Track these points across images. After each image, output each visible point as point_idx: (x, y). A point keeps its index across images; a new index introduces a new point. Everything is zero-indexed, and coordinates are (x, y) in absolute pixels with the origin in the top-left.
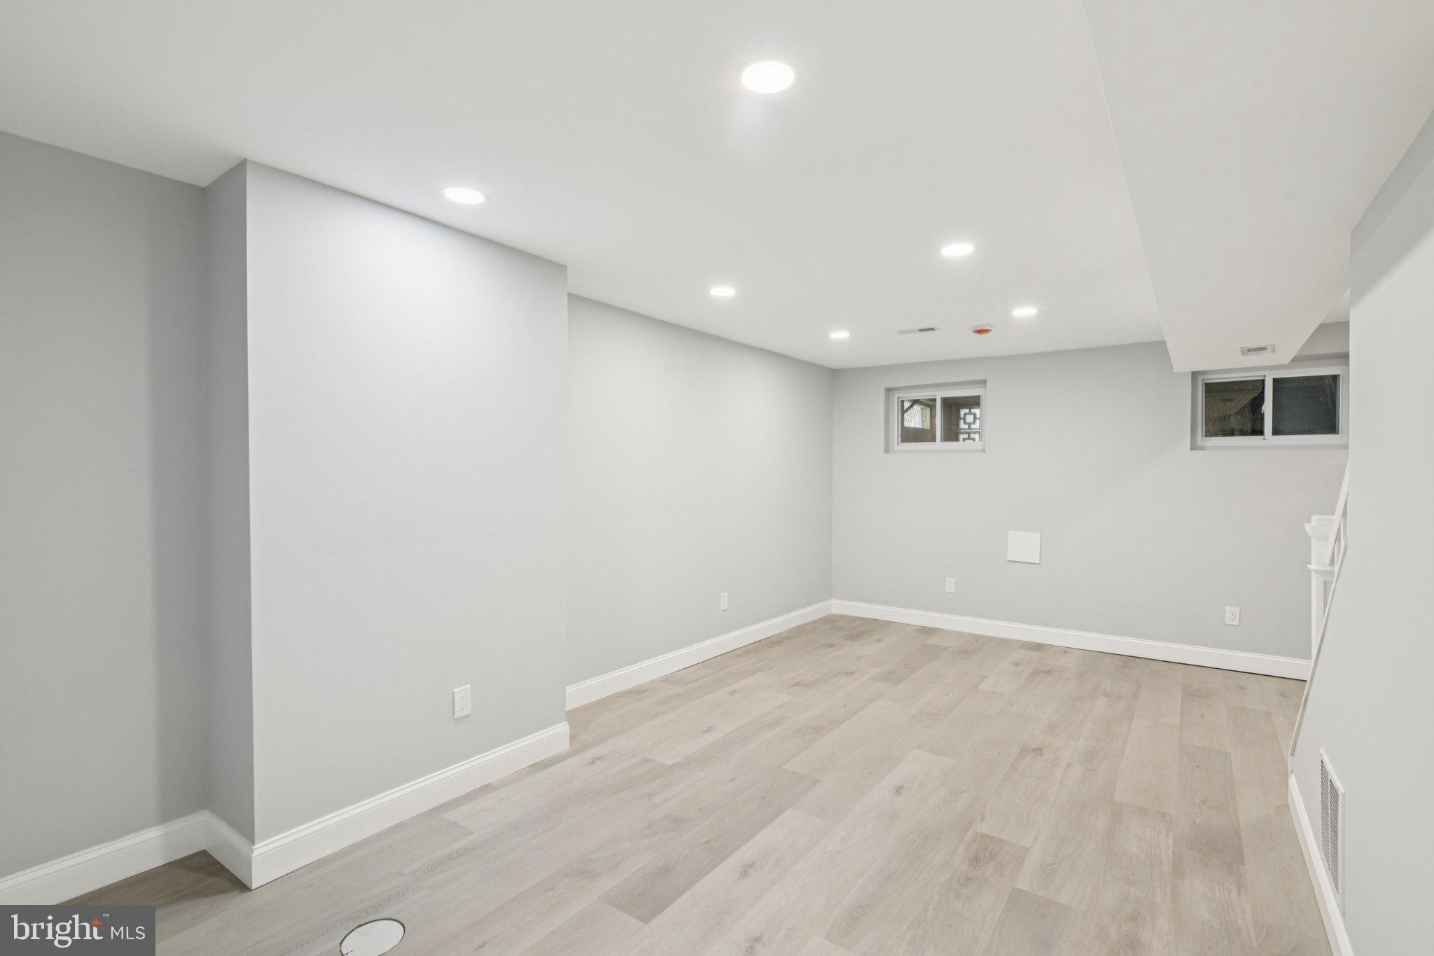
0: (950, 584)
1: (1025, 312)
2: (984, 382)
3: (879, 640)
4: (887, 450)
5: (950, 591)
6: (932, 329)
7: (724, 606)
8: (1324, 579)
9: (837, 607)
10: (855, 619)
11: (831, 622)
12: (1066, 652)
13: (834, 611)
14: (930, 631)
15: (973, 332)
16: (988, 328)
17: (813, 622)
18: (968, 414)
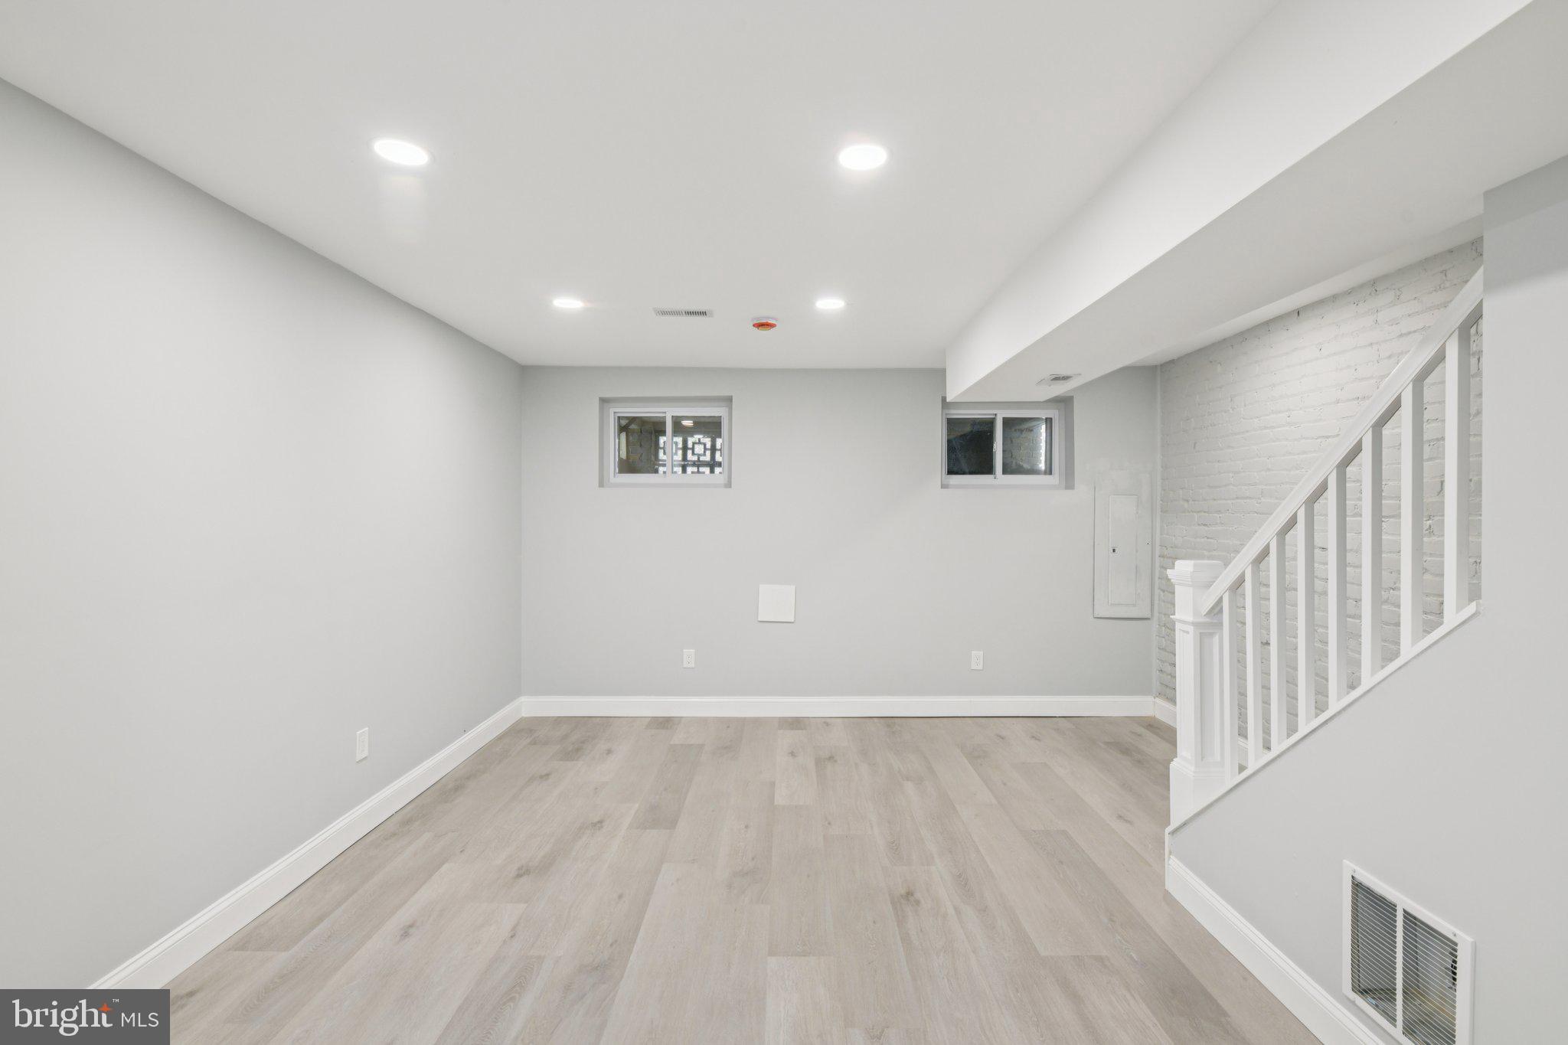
0: (689, 657)
1: (830, 304)
2: (729, 400)
3: (609, 752)
4: (601, 484)
5: (690, 666)
6: (704, 313)
7: (362, 752)
8: (1202, 631)
9: (530, 706)
10: (559, 721)
11: (526, 730)
12: (827, 724)
13: (526, 713)
14: (665, 723)
15: (754, 325)
16: (771, 321)
17: (500, 738)
18: (696, 443)
